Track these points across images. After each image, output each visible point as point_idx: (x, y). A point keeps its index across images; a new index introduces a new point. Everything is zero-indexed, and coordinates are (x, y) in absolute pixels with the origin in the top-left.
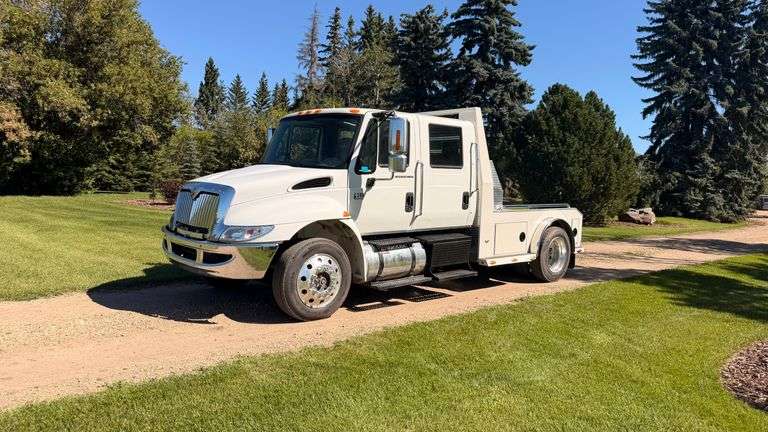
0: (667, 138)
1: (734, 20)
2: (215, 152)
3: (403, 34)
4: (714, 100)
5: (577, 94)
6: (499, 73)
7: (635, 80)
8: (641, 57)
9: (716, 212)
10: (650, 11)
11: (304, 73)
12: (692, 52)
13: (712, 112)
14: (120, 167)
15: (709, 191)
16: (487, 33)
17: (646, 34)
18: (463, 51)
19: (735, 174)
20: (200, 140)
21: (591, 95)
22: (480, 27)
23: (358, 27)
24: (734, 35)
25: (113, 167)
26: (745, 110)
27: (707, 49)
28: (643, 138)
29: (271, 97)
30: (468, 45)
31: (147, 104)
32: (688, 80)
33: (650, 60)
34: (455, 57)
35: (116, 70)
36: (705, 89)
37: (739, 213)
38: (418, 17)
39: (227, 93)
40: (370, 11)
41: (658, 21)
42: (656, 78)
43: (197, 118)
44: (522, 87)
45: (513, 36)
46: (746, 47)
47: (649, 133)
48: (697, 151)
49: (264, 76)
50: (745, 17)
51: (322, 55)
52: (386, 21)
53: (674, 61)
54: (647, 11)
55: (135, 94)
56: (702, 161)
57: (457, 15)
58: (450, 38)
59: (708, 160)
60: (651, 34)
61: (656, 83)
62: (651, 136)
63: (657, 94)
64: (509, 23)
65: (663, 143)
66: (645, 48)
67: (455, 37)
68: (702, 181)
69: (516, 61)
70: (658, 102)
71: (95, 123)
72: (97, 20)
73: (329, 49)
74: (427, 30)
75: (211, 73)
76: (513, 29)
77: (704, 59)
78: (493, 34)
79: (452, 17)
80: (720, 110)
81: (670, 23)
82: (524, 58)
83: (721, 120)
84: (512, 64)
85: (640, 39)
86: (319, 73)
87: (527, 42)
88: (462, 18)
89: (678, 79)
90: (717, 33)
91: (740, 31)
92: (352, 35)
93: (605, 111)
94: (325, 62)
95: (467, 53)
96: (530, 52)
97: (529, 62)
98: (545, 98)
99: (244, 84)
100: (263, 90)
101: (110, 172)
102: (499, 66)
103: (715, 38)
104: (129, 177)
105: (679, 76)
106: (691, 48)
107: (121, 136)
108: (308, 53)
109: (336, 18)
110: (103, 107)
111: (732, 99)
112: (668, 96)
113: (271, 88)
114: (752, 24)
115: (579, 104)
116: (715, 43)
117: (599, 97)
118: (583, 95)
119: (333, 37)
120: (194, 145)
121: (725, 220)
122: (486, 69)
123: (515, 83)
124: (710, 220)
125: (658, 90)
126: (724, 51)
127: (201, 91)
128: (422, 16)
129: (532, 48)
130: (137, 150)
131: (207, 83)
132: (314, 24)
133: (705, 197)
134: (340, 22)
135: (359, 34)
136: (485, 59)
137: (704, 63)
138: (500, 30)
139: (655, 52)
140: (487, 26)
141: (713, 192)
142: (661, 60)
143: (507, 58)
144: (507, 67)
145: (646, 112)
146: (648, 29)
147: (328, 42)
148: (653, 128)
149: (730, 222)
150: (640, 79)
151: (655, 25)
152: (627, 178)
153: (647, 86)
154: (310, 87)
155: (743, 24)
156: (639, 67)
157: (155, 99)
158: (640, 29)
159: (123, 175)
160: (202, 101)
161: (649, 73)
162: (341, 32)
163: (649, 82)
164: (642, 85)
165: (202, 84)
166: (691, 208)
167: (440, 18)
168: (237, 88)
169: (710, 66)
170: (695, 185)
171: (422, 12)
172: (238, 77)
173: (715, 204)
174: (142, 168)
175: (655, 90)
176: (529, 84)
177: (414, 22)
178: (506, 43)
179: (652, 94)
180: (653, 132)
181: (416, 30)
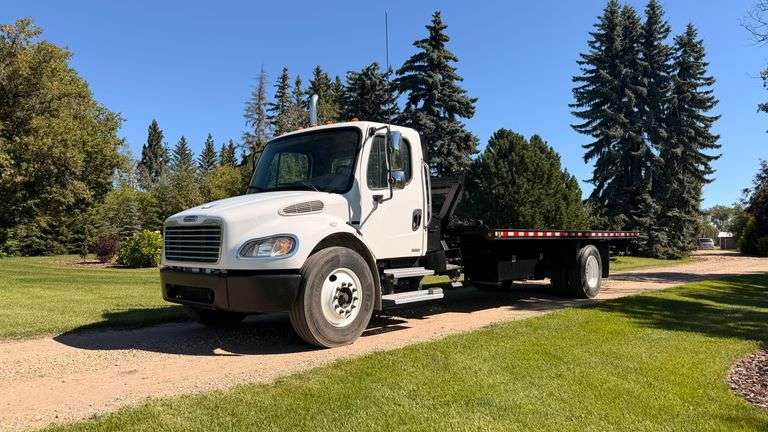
0: (609, 181)
1: (659, 70)
2: (158, 212)
3: (350, 90)
4: (649, 144)
5: (522, 138)
6: (445, 124)
7: (574, 127)
8: (578, 106)
9: (662, 250)
10: (583, 63)
11: (252, 132)
12: (625, 100)
13: (649, 154)
14: (52, 231)
15: (653, 229)
16: (431, 87)
17: (581, 84)
18: (409, 105)
19: (675, 212)
20: (142, 201)
21: (536, 138)
22: (425, 82)
23: (305, 86)
24: (661, 82)
25: (44, 231)
26: (679, 151)
27: (639, 95)
28: (587, 181)
29: (218, 158)
30: (413, 100)
31: (80, 158)
32: (623, 125)
33: (586, 108)
34: (402, 111)
35: (45, 123)
36: (639, 133)
37: (683, 249)
38: (365, 74)
39: (171, 154)
40: (318, 71)
41: (591, 72)
42: (594, 124)
43: (139, 180)
44: (468, 138)
45: (456, 90)
46: (674, 93)
47: (592, 176)
48: (638, 192)
49: (210, 137)
50: (669, 67)
51: (270, 114)
52: (333, 81)
53: (609, 108)
54: (581, 63)
55: (66, 146)
56: (644, 201)
57: (402, 71)
58: (396, 93)
59: (650, 200)
60: (585, 83)
61: (595, 129)
62: (594, 180)
63: (596, 140)
64: (451, 78)
65: (606, 186)
66: (582, 96)
67: (401, 93)
68: (646, 220)
69: (461, 114)
70: (597, 148)
71: (19, 179)
72: (25, 72)
73: (277, 108)
74: (374, 85)
75: (155, 135)
76: (456, 83)
77: (636, 106)
78: (436, 88)
79: (397, 73)
80: (656, 153)
81: (603, 73)
82: (467, 110)
83: (658, 161)
84: (457, 117)
85: (576, 89)
86: (267, 131)
87: (470, 95)
88: (406, 74)
89: (614, 125)
90: (646, 80)
91: (667, 79)
92: (301, 94)
93: (550, 153)
94: (274, 120)
95: (413, 107)
96: (473, 105)
97: (473, 113)
98: (491, 143)
99: (189, 146)
100: (209, 151)
101: (41, 238)
102: (445, 118)
103: (644, 86)
104: (62, 242)
105: (615, 122)
106: (624, 95)
107: (50, 193)
108: (255, 111)
109: (284, 78)
110: (28, 161)
111: (666, 141)
112: (606, 140)
113: (217, 149)
114: (676, 72)
115: (525, 147)
116: (644, 90)
117: (543, 140)
118: (528, 138)
119: (281, 96)
120: (135, 206)
121: (671, 257)
122: (432, 121)
123: (460, 134)
124: (657, 257)
125: (597, 136)
126: (654, 97)
127: (143, 153)
128: (368, 73)
129: (474, 101)
130: (69, 209)
131: (150, 146)
132: (262, 83)
133: (650, 235)
134: (288, 82)
135: (306, 93)
136: (430, 112)
137: (636, 110)
138: (443, 85)
139: (590, 100)
140: (430, 80)
141: (656, 230)
142: (597, 107)
143: (452, 110)
144: (451, 119)
145: (587, 157)
146: (583, 79)
147: (276, 101)
148: (596, 172)
149: (676, 258)
150: (578, 126)
151: (588, 75)
152: (577, 216)
153: (585, 132)
154: (258, 145)
155: (668, 73)
156: (578, 115)
157: (89, 154)
158: (576, 79)
159: (56, 240)
160: (145, 163)
161: (587, 120)
162: (289, 91)
163: (588, 128)
164: (581, 132)
165: (144, 147)
166: (639, 246)
167: (386, 75)
168: (182, 151)
169: (642, 112)
170: (640, 224)
171: (368, 69)
172: (183, 139)
173: (659, 242)
174: (77, 232)
175: (594, 136)
176: (474, 134)
177: (360, 79)
178: (449, 96)
179: (591, 140)
180: (595, 176)
181: (363, 86)
